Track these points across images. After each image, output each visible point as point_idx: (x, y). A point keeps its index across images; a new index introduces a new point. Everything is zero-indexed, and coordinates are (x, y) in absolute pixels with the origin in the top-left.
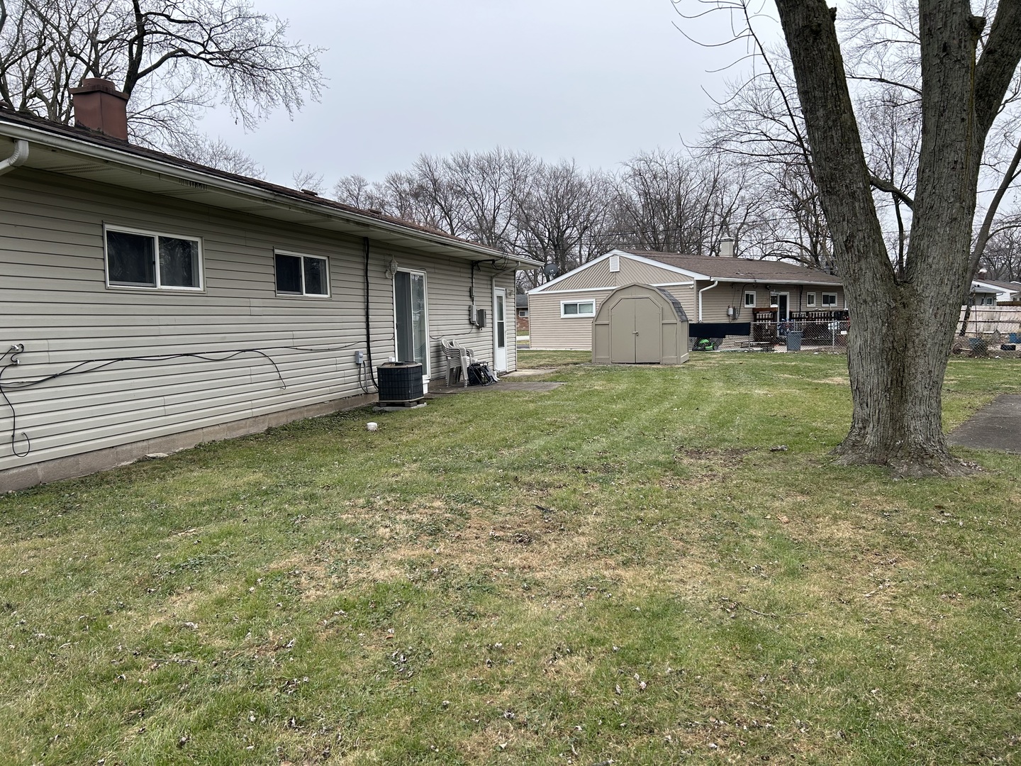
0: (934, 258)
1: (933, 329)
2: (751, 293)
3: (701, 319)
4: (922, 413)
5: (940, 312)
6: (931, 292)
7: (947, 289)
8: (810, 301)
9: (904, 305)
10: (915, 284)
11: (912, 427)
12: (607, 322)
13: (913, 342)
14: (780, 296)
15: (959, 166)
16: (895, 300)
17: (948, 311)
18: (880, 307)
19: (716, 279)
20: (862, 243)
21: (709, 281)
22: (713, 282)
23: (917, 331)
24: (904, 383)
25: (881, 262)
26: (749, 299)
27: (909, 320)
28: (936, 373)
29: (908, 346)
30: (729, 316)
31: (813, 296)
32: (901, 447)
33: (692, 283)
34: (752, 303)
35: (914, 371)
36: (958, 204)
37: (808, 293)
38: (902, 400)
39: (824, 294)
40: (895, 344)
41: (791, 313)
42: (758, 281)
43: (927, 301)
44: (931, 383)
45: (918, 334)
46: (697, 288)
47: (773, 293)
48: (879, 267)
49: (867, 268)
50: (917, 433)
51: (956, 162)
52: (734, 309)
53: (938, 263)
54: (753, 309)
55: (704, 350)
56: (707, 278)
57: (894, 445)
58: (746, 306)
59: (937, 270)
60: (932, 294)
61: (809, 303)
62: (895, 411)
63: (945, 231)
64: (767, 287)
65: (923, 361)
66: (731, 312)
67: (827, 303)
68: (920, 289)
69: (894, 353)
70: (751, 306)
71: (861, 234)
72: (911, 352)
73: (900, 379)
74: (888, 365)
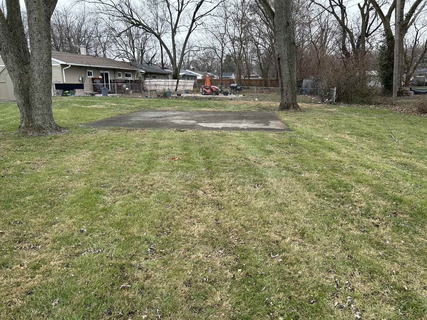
0: (35, 55)
1: (39, 82)
2: (90, 71)
3: (65, 82)
4: (40, 113)
5: (41, 76)
6: (36, 68)
7: (42, 67)
8: (120, 75)
9: (26, 73)
10: (30, 65)
11: (36, 119)
12: (4, 81)
13: (31, 87)
14: (105, 73)
15: (37, 20)
16: (23, 71)
17: (44, 75)
18: (16, 73)
19: (70, 64)
20: (5, 47)
21: (66, 64)
22: (68, 65)
23: (32, 83)
24: (30, 103)
25: (14, 55)
26: (90, 74)
27: (29, 78)
28: (44, 99)
29: (29, 88)
30: (80, 81)
31: (120, 74)
32: (31, 126)
33: (59, 65)
34: (91, 75)
35: (33, 98)
36: (40, 35)
37: (118, 72)
38: (30, 109)
39: (125, 73)
40: (24, 88)
41: (110, 80)
42: (92, 66)
43: (35, 71)
44: (42, 102)
45: (33, 84)
46: (61, 68)
47: (101, 72)
48: (14, 57)
49: (9, 58)
50: (39, 121)
51: (36, 18)
52: (82, 78)
53: (37, 57)
54: (92, 78)
55: (66, 95)
56: (65, 63)
57: (29, 126)
58: (88, 77)
59: (37, 60)
60: (37, 69)
61: (119, 77)
62: (28, 113)
63: (37, 45)
64: (98, 69)
65: (37, 94)
66: (81, 79)
67: (127, 77)
68: (32, 67)
69: (24, 91)
70: (91, 77)
71: (4, 44)
72: (31, 91)
73: (28, 101)
74: (23, 95)
